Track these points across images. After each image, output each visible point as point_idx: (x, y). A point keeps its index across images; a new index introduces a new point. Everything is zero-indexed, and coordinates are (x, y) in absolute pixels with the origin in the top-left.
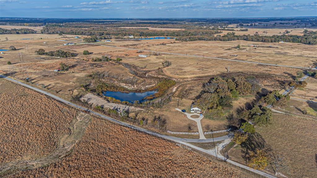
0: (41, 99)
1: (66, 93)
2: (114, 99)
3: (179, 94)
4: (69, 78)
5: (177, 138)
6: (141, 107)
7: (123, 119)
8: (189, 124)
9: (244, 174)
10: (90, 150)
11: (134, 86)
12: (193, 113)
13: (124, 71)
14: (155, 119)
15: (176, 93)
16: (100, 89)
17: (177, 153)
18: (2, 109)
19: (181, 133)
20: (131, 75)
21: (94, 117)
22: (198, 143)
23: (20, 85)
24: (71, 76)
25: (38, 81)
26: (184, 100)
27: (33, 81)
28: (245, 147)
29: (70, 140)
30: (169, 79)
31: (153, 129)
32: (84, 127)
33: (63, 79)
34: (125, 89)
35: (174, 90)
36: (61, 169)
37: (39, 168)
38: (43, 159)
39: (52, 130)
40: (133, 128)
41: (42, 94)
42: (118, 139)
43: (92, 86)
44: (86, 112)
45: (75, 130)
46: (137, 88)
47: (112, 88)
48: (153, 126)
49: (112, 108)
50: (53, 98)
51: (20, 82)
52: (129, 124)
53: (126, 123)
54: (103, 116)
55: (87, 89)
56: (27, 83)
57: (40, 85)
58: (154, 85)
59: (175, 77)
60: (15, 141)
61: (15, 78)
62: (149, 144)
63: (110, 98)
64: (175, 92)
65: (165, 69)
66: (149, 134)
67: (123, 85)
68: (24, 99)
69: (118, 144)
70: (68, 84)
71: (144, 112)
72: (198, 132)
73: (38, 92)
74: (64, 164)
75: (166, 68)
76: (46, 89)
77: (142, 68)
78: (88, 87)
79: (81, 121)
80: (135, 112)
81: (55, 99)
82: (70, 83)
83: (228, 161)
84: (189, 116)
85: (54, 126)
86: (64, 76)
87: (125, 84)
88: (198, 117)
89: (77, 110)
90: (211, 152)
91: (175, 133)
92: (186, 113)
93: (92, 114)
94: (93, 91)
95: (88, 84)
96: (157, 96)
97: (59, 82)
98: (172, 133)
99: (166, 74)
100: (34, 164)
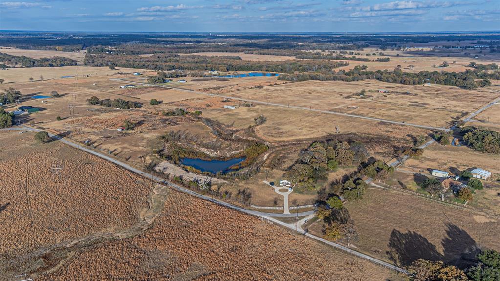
0: (110, 168)
1: (138, 161)
2: (194, 169)
3: (270, 163)
4: (137, 141)
5: (260, 212)
6: (225, 179)
7: (205, 192)
8: (275, 199)
9: (318, 245)
10: (172, 223)
11: (217, 152)
12: (282, 186)
13: (205, 130)
14: (239, 192)
15: (267, 162)
16: (176, 156)
17: (258, 226)
18: (71, 179)
19: (265, 208)
20: (214, 136)
21: (173, 189)
22: (282, 218)
23: (80, 149)
24: (139, 137)
25: (100, 144)
26: (274, 170)
27: (95, 145)
28: (328, 222)
29: (150, 214)
30: (261, 143)
31: (236, 203)
32: (163, 201)
33: (130, 142)
34: (206, 156)
35: (265, 158)
36: (146, 240)
37: (125, 239)
38: (127, 231)
39: (129, 203)
40: (215, 202)
41: (110, 162)
42: (200, 213)
43: (167, 152)
44: (163, 183)
45: (153, 203)
46: (220, 154)
47: (191, 154)
48: (237, 200)
49: (192, 180)
50: (123, 167)
51: (80, 146)
52: (211, 198)
53: (207, 197)
54: (182, 189)
55: (161, 156)
56: (89, 147)
57: (104, 149)
58: (242, 150)
59: (269, 140)
60: (95, 214)
61: (73, 141)
62: (231, 218)
63: (189, 168)
64: (266, 160)
65: (257, 127)
66: (231, 208)
67: (204, 150)
68: (91, 168)
69: (200, 218)
70: (137, 149)
71: (228, 185)
72: (283, 207)
73: (104, 159)
74: (148, 236)
75: (259, 126)
76: (112, 155)
77: (228, 126)
78: (161, 153)
79: (159, 194)
80: (218, 184)
81: (125, 169)
82: (140, 147)
83: (307, 234)
84: (277, 189)
85: (131, 199)
86: (129, 137)
87: (206, 149)
88: (286, 190)
89: (153, 181)
90: (292, 226)
91: (259, 208)
92: (274, 187)
93: (170, 186)
94: (169, 158)
95: (161, 148)
96: (244, 165)
97: (125, 146)
98: (256, 207)
99: (258, 136)
100: (119, 235)
